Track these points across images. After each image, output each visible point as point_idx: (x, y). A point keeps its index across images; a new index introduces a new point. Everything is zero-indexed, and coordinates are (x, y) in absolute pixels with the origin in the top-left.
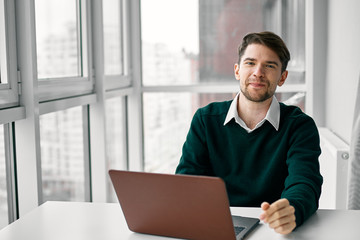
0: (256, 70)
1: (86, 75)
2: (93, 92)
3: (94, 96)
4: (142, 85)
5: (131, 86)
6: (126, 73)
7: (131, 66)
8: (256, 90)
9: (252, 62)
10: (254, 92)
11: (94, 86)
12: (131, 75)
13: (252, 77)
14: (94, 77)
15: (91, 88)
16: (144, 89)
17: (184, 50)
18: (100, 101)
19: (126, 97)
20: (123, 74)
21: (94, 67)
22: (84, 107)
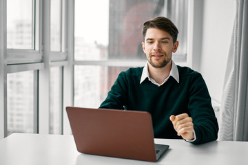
0: (155, 46)
1: (37, 49)
2: (42, 62)
3: (43, 64)
4: (74, 60)
5: (66, 60)
6: (63, 51)
7: (67, 46)
8: (157, 60)
9: (152, 41)
10: (156, 62)
11: (43, 57)
12: (67, 52)
13: (153, 51)
14: (43, 51)
15: (41, 58)
16: (75, 63)
17: (96, 42)
18: (47, 68)
19: (63, 67)
20: (61, 51)
21: (43, 44)
22: (35, 71)
